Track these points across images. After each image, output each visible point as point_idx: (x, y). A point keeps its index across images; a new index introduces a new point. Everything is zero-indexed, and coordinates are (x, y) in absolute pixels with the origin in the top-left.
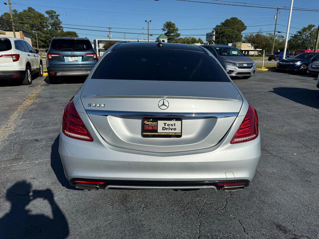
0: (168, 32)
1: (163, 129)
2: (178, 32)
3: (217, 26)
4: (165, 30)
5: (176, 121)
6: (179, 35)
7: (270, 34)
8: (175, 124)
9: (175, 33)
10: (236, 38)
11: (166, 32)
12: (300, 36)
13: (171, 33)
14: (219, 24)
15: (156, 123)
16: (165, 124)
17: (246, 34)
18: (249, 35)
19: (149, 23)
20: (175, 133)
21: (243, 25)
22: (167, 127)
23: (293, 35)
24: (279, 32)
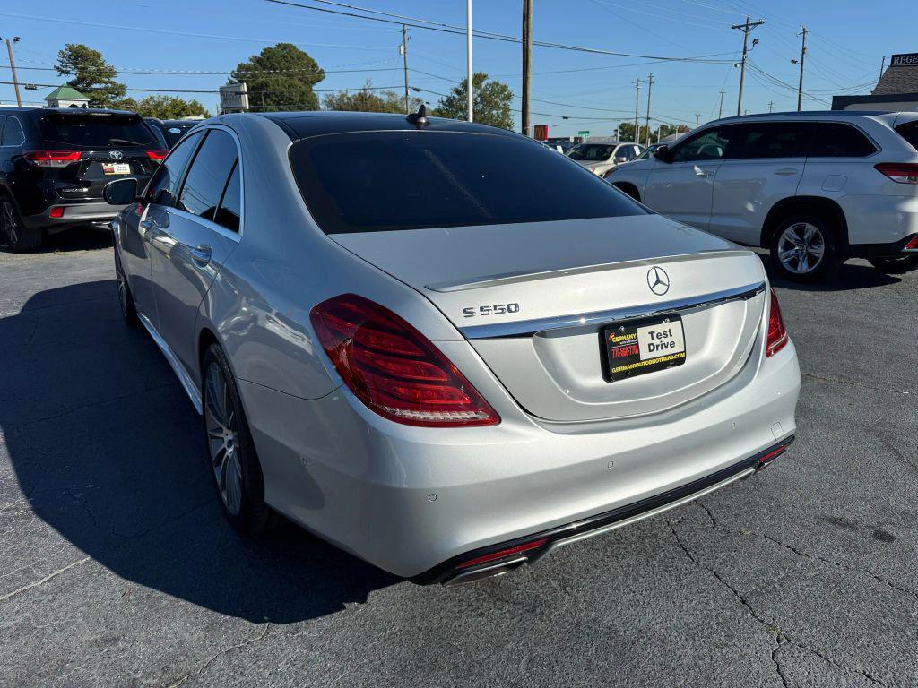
0: (81, 80)
1: (650, 351)
2: (118, 80)
3: (241, 67)
4: (68, 73)
5: (671, 321)
6: (120, 90)
7: (391, 94)
8: (670, 331)
9: (106, 83)
10: (302, 101)
11: (72, 78)
12: (460, 100)
13: (93, 81)
14: (246, 62)
15: (634, 335)
16: (652, 333)
17: (328, 93)
18: (337, 94)
19: (12, 47)
20: (674, 355)
21: (315, 66)
22: (656, 342)
23: (445, 99)
24: (415, 90)
